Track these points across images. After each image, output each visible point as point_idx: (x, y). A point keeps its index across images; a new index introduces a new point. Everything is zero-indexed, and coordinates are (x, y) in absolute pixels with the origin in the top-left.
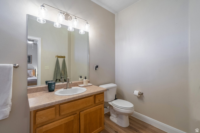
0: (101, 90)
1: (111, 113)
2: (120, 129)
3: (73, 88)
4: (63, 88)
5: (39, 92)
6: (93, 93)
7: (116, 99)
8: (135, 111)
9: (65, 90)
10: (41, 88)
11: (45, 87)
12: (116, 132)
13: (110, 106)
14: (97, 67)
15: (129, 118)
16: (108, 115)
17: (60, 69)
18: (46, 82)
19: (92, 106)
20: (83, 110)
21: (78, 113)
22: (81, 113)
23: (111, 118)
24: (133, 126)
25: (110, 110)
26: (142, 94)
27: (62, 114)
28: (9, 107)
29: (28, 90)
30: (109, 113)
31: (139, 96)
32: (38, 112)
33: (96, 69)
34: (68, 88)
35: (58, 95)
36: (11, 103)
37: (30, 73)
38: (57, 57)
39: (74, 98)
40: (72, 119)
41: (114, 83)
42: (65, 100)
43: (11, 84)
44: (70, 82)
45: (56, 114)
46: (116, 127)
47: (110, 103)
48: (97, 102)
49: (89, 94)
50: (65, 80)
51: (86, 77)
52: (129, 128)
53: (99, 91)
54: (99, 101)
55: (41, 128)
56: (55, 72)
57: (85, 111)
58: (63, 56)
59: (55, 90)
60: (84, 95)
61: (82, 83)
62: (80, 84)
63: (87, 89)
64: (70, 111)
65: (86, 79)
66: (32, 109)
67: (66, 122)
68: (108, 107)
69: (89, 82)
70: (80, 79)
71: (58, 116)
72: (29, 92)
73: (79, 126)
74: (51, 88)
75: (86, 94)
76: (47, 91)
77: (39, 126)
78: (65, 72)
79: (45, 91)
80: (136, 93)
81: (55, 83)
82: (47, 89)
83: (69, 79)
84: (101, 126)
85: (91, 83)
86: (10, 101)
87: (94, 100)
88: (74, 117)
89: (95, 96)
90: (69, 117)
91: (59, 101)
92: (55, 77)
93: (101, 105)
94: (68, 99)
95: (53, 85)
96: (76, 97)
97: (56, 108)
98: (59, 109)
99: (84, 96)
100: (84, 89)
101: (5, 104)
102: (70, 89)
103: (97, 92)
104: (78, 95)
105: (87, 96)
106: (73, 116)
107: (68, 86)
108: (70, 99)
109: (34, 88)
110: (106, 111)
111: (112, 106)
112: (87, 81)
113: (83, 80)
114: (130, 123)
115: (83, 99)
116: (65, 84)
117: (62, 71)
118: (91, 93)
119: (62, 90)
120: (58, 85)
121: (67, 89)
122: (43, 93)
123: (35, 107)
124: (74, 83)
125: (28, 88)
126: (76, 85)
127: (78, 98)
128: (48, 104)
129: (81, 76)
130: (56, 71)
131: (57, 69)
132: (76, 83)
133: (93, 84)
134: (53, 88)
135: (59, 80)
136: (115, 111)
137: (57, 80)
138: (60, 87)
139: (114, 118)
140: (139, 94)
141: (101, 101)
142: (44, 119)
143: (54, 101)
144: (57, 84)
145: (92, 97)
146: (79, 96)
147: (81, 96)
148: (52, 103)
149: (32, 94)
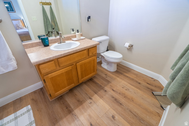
0: (94, 44)
1: (103, 62)
2: (109, 73)
3: (67, 42)
4: (57, 42)
5: (35, 47)
6: (86, 47)
7: (107, 50)
8: (123, 60)
9: (59, 44)
10: (35, 43)
11: (39, 42)
12: (106, 75)
13: (102, 56)
14: (89, 18)
15: (117, 65)
16: (100, 63)
17: (49, 19)
18: (39, 37)
19: (86, 58)
20: (79, 61)
21: (75, 64)
22: (77, 64)
23: (102, 65)
24: (120, 71)
25: (101, 59)
26: (132, 46)
27: (61, 65)
28: (14, 61)
29: (24, 45)
30: (101, 61)
31: (129, 48)
32: (41, 66)
33: (88, 21)
34: (62, 42)
35: (54, 50)
36: (14, 58)
37: (19, 24)
38: (41, 4)
39: (69, 52)
40: (71, 69)
41: (107, 35)
42: (61, 55)
43: (4, 40)
44: (63, 37)
45: (56, 66)
46: (106, 72)
47: (102, 54)
48: (90, 54)
49: (83, 48)
50: (57, 32)
51: (78, 30)
52: (117, 72)
53: (92, 45)
54: (92, 53)
55: (47, 76)
56: (44, 23)
57: (80, 63)
58: (48, 3)
59: (50, 45)
60: (78, 49)
61: (75, 37)
62: (73, 38)
63: (80, 43)
64: (68, 63)
65: (78, 32)
66: (34, 64)
67: (66, 71)
68: (100, 57)
69: (82, 35)
70: (72, 32)
71: (58, 67)
72: (26, 47)
73: (76, 73)
74: (45, 43)
75: (80, 49)
76: (42, 45)
77: (44, 75)
78: (56, 24)
79: (40, 46)
80: (127, 45)
81: (48, 38)
82: (42, 44)
83: (60, 33)
84: (94, 71)
85: (83, 37)
86: (12, 56)
87: (88, 53)
88: (72, 67)
89: (88, 49)
90: (68, 68)
91: (56, 56)
92: (47, 29)
93: (94, 57)
94: (64, 54)
95: (47, 40)
96: (71, 52)
97: (54, 61)
98: (57, 62)
99: (79, 51)
100: (78, 43)
101: (9, 59)
102: (64, 43)
103: (90, 46)
104: (72, 50)
105: (81, 50)
106: (70, 67)
107: (62, 41)
108: (66, 53)
109: (29, 44)
110: (98, 60)
111: (104, 57)
112: (79, 34)
113: (75, 33)
114: (117, 68)
115: (78, 53)
116: (58, 39)
117: (52, 23)
118: (85, 48)
119: (56, 44)
120: (52, 40)
121: (60, 43)
122: (39, 48)
123: (36, 62)
124: (67, 37)
125: (23, 44)
126: (69, 38)
127: (73, 53)
128: (47, 59)
129: (73, 29)
130: (46, 22)
131: (45, 20)
132: (69, 37)
133: (86, 38)
134: (47, 43)
135: (51, 32)
136: (106, 60)
137: (49, 32)
138: (54, 41)
139: (104, 65)
140: (129, 46)
141: (94, 53)
142: (47, 70)
143: (52, 56)
144: (50, 38)
145: (86, 51)
146: (74, 51)
147: (75, 50)
148: (50, 58)
149: (29, 49)
